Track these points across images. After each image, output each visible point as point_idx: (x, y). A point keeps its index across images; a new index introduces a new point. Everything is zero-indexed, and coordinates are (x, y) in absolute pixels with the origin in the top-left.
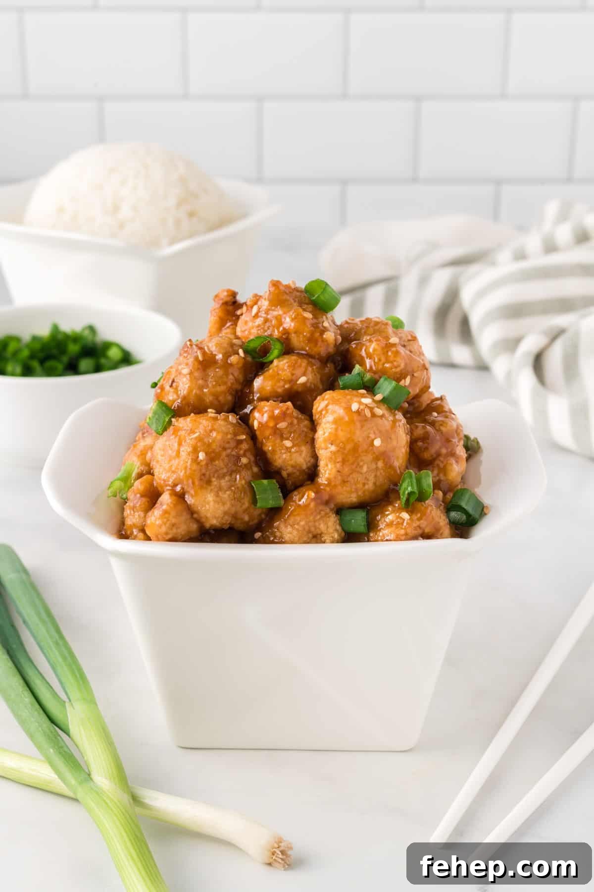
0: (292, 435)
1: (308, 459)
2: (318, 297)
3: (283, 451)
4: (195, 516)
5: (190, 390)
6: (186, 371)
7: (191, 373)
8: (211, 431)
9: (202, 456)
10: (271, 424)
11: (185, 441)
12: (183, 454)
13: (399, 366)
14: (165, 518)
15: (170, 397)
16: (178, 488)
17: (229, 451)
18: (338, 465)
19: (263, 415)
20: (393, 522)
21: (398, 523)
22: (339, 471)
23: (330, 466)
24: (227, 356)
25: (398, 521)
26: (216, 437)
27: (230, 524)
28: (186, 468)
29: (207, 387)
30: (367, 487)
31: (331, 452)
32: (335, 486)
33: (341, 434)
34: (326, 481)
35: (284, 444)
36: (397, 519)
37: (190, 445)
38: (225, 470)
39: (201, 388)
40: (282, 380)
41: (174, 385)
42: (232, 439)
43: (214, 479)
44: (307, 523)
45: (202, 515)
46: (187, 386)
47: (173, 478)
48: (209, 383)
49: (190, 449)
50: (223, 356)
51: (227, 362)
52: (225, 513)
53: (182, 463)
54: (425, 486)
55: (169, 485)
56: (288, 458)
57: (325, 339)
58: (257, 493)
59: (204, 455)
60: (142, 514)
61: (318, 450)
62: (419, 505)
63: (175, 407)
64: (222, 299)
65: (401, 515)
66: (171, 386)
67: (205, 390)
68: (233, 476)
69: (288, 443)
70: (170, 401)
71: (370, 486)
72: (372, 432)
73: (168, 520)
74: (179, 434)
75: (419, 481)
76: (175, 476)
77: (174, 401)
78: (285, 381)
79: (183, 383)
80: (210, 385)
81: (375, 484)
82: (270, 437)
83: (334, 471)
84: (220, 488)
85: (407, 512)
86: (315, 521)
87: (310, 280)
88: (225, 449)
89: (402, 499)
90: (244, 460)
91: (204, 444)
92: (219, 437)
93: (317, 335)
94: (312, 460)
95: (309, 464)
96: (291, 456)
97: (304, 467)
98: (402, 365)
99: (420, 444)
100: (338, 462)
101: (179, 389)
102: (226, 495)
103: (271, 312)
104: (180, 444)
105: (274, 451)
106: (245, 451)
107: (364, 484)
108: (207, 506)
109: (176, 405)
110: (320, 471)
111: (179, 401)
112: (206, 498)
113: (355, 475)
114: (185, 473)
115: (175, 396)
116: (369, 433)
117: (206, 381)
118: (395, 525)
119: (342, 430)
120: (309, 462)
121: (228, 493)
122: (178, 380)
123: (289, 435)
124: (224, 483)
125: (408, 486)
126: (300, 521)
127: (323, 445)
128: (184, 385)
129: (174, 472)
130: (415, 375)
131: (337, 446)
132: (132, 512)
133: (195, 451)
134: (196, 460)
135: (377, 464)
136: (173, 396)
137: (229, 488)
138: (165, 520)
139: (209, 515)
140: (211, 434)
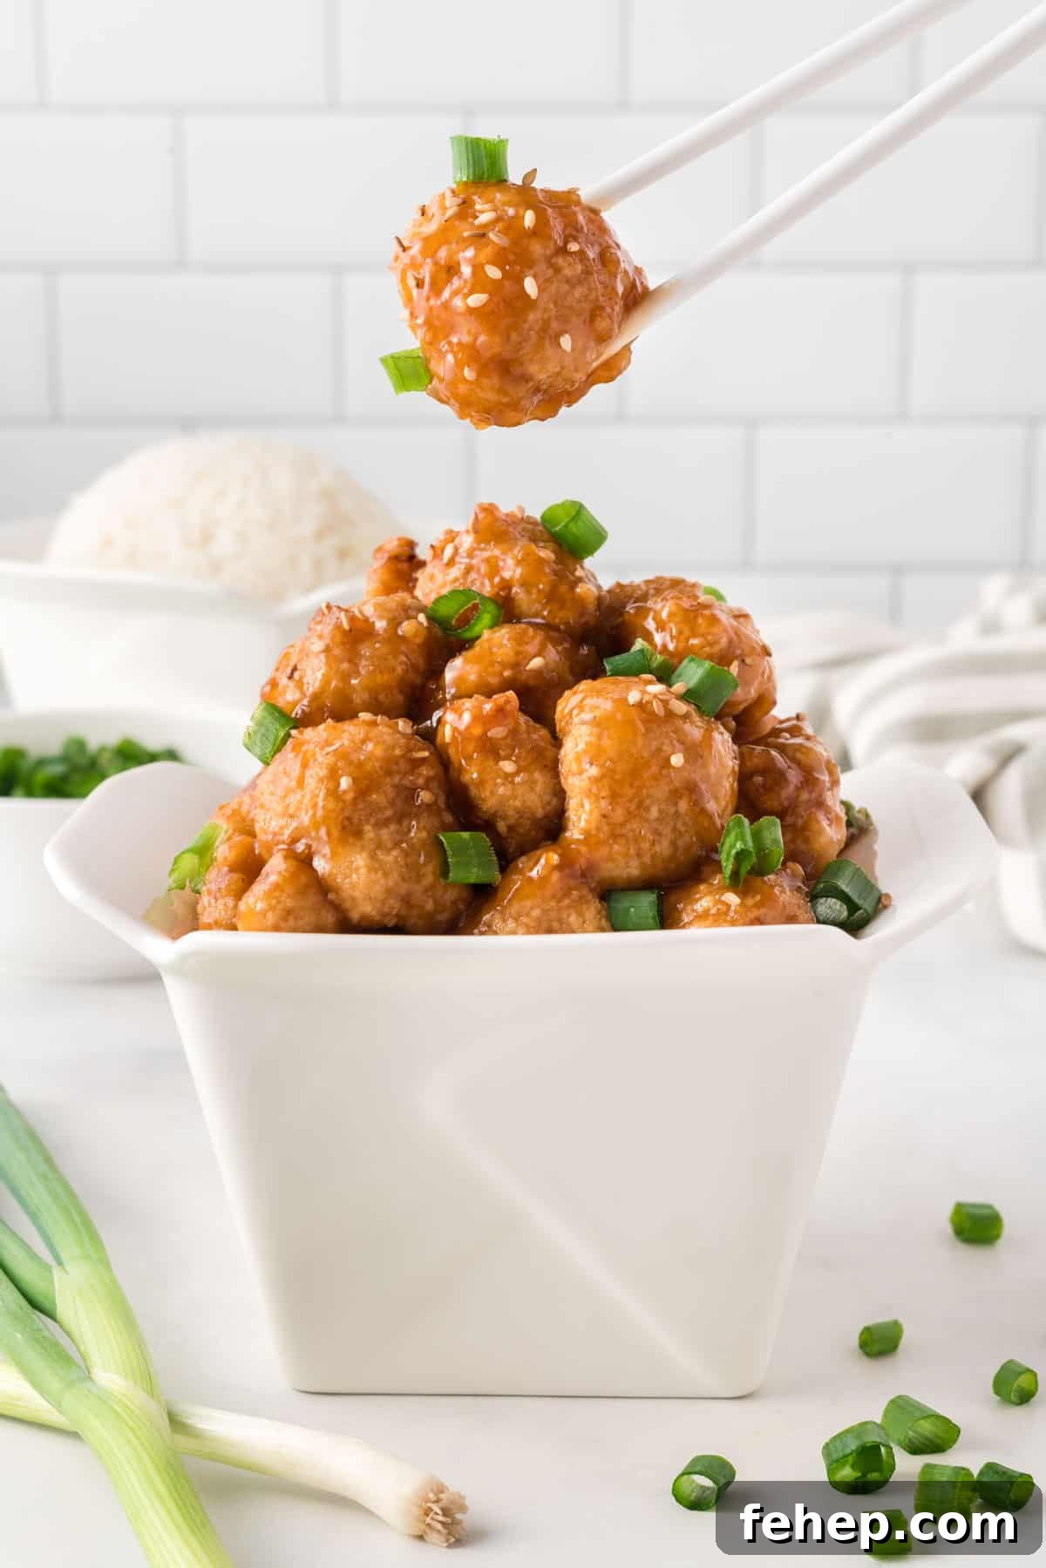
0: (517, 751)
1: (547, 798)
2: (566, 526)
3: (499, 781)
4: (331, 896)
5: (326, 681)
6: (318, 646)
7: (327, 650)
8: (363, 742)
9: (345, 783)
10: (477, 731)
11: (315, 760)
12: (311, 782)
13: (716, 642)
14: (275, 898)
15: (290, 696)
16: (300, 847)
17: (396, 779)
18: (603, 803)
19: (460, 716)
20: (709, 910)
21: (719, 913)
22: (604, 816)
23: (587, 806)
24: (395, 623)
25: (719, 909)
26: (372, 752)
27: (397, 915)
28: (315, 806)
29: (357, 673)
30: (658, 848)
31: (590, 778)
32: (599, 843)
33: (606, 742)
34: (581, 834)
35: (501, 769)
36: (715, 905)
37: (324, 766)
38: (389, 813)
39: (346, 677)
40: (499, 662)
41: (296, 675)
42: (403, 756)
43: (367, 828)
44: (544, 911)
45: (345, 895)
46: (319, 675)
47: (291, 828)
48: (360, 669)
49: (323, 773)
50: (388, 624)
51: (396, 632)
52: (389, 892)
53: (308, 796)
54: (768, 843)
55: (283, 842)
56: (508, 793)
57: (579, 596)
58: (449, 853)
59: (350, 780)
60: (230, 902)
61: (566, 779)
62: (758, 882)
63: (297, 714)
64: (389, 551)
65: (723, 898)
66: (291, 677)
67: (354, 682)
68: (405, 823)
69: (508, 766)
70: (288, 703)
71: (663, 848)
72: (667, 742)
73: (279, 902)
74: (303, 749)
75: (757, 836)
76: (295, 824)
77: (295, 704)
78: (504, 665)
79: (313, 670)
80: (363, 672)
81: (673, 843)
82: (475, 755)
83: (596, 814)
84: (380, 845)
85: (736, 893)
86: (559, 910)
87: (550, 505)
88: (389, 773)
89: (726, 867)
90: (425, 796)
91: (351, 763)
92: (379, 752)
93: (563, 588)
94: (555, 801)
95: (549, 808)
96: (513, 789)
97: (540, 813)
98: (724, 641)
99: (758, 779)
100: (603, 798)
101: (305, 681)
102: (390, 858)
103: (478, 553)
104: (305, 766)
105: (481, 783)
106: (428, 780)
107: (653, 843)
108: (354, 876)
109: (299, 712)
110: (568, 819)
111: (305, 702)
112: (352, 862)
113: (635, 825)
114: (314, 815)
115: (297, 695)
116: (663, 744)
117: (356, 665)
118: (714, 915)
119: (609, 737)
120: (549, 803)
121: (395, 853)
122: (304, 667)
123: (509, 751)
124: (385, 834)
125: (736, 840)
126: (531, 909)
127: (574, 767)
128: (315, 674)
129: (291, 816)
130: (748, 661)
131: (602, 766)
132: (213, 901)
133: (333, 775)
134: (334, 793)
135: (676, 804)
136: (294, 693)
137: (397, 844)
138: (274, 901)
139: (357, 894)
140: (364, 747)
